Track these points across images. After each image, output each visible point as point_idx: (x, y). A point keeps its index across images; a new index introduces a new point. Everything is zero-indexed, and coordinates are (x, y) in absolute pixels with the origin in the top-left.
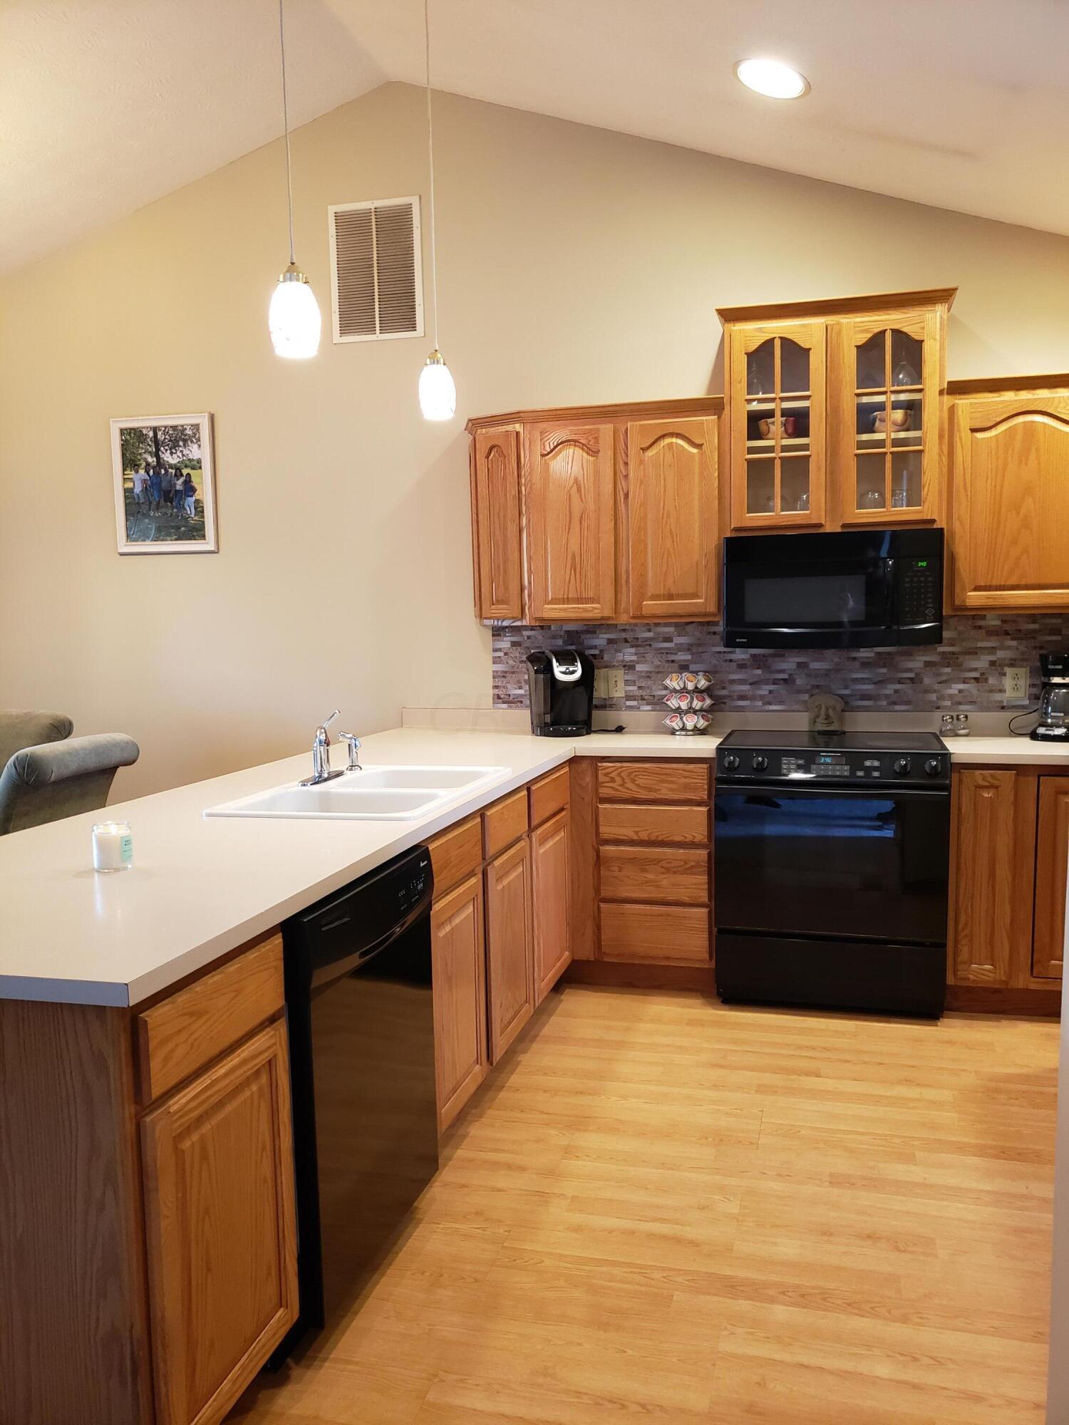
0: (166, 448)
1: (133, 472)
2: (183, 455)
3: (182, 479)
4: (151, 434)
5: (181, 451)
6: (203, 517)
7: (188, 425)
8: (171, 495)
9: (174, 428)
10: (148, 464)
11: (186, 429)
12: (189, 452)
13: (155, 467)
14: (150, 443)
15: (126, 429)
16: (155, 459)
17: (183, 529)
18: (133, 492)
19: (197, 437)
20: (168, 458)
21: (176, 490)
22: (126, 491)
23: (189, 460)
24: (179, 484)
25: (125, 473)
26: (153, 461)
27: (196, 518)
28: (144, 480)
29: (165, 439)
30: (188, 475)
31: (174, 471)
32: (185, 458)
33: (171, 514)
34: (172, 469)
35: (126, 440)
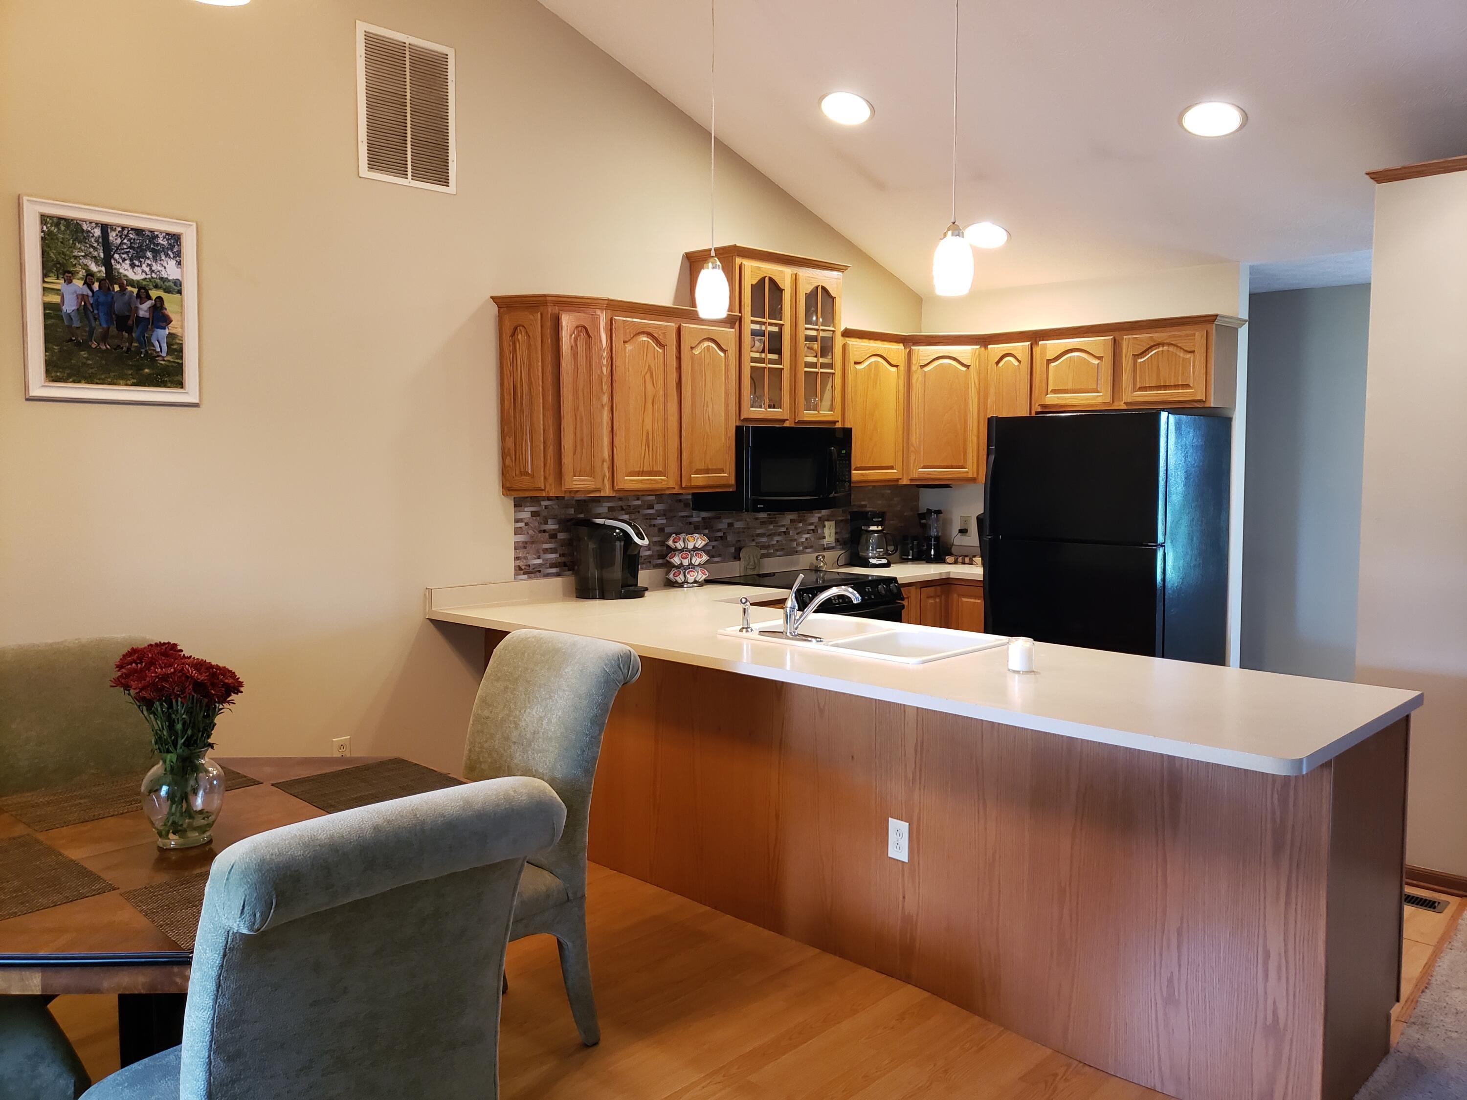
0: (124, 256)
1: (62, 281)
2: (152, 271)
3: (149, 304)
4: (97, 232)
5: (148, 265)
6: (181, 358)
7: (161, 233)
8: (130, 322)
9: (139, 232)
10: (90, 274)
11: (157, 236)
12: (160, 268)
13: (103, 280)
14: (95, 245)
15: (51, 217)
16: (103, 269)
17: (147, 370)
18: (61, 310)
19: (175, 250)
20: (124, 269)
21: (138, 317)
22: (46, 306)
23: (161, 279)
24: (144, 309)
25: (46, 280)
26: (100, 271)
27: (169, 358)
28: (83, 295)
29: (122, 243)
30: (160, 298)
31: (135, 291)
32: (154, 275)
33: (129, 349)
34: (133, 286)
35: (50, 233)
